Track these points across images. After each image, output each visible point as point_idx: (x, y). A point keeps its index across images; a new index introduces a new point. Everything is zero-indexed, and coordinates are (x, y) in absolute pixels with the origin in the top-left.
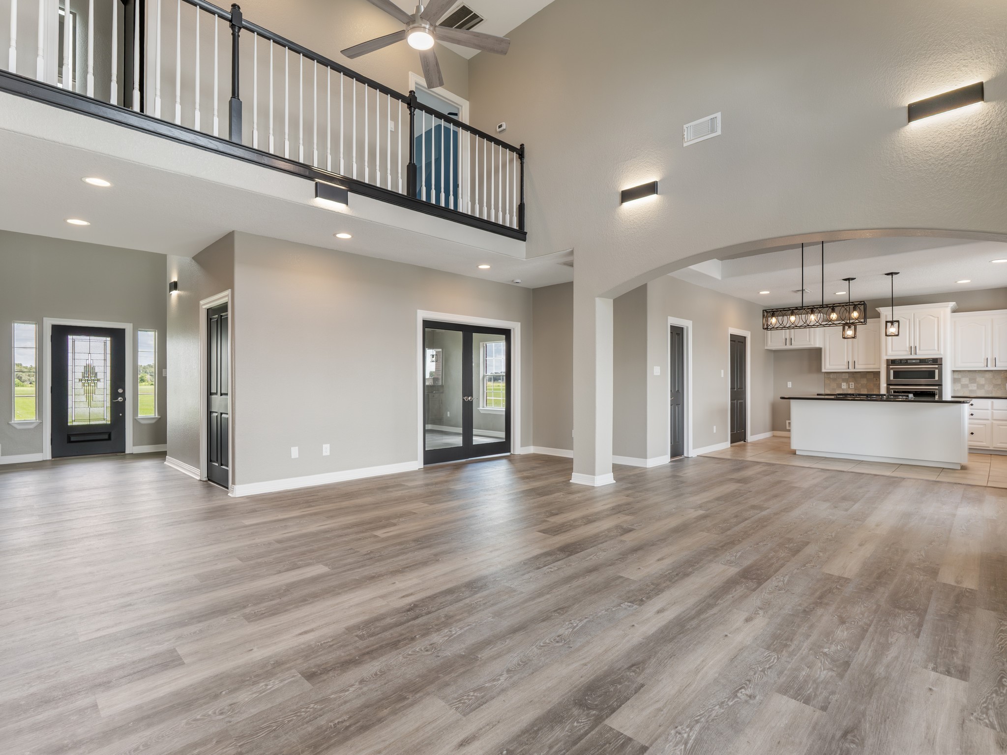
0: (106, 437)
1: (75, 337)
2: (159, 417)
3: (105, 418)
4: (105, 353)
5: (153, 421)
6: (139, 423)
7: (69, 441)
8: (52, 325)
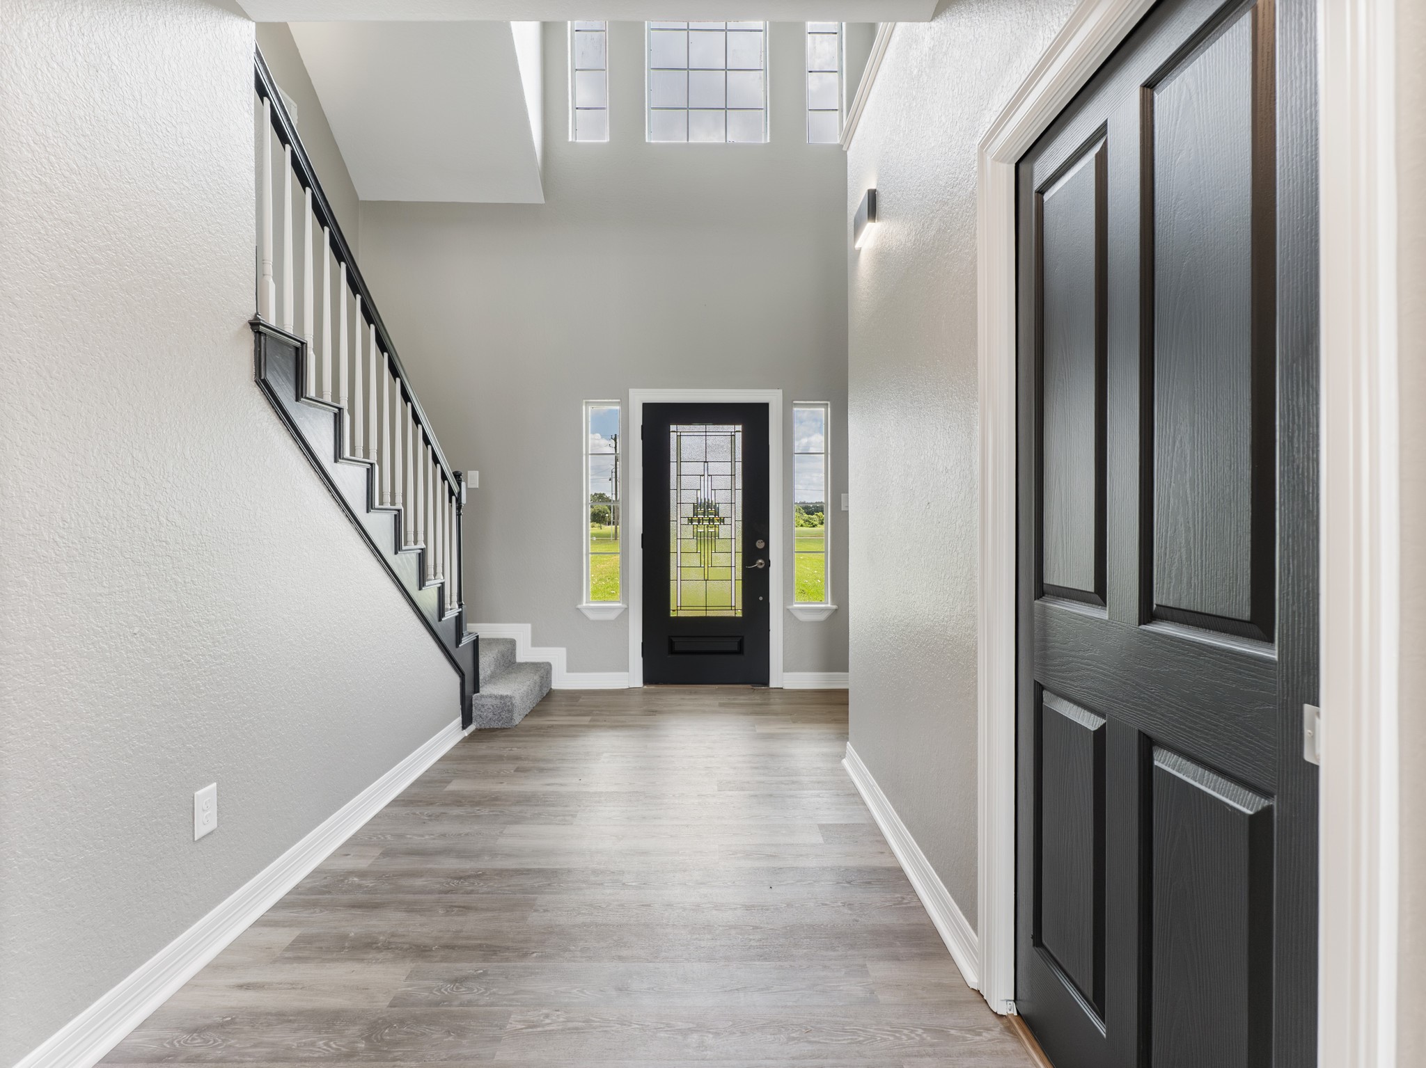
0: (735, 647)
1: (681, 428)
2: (835, 607)
3: (733, 605)
4: (733, 461)
5: (822, 617)
6: (796, 618)
7: (672, 651)
8: (643, 404)
